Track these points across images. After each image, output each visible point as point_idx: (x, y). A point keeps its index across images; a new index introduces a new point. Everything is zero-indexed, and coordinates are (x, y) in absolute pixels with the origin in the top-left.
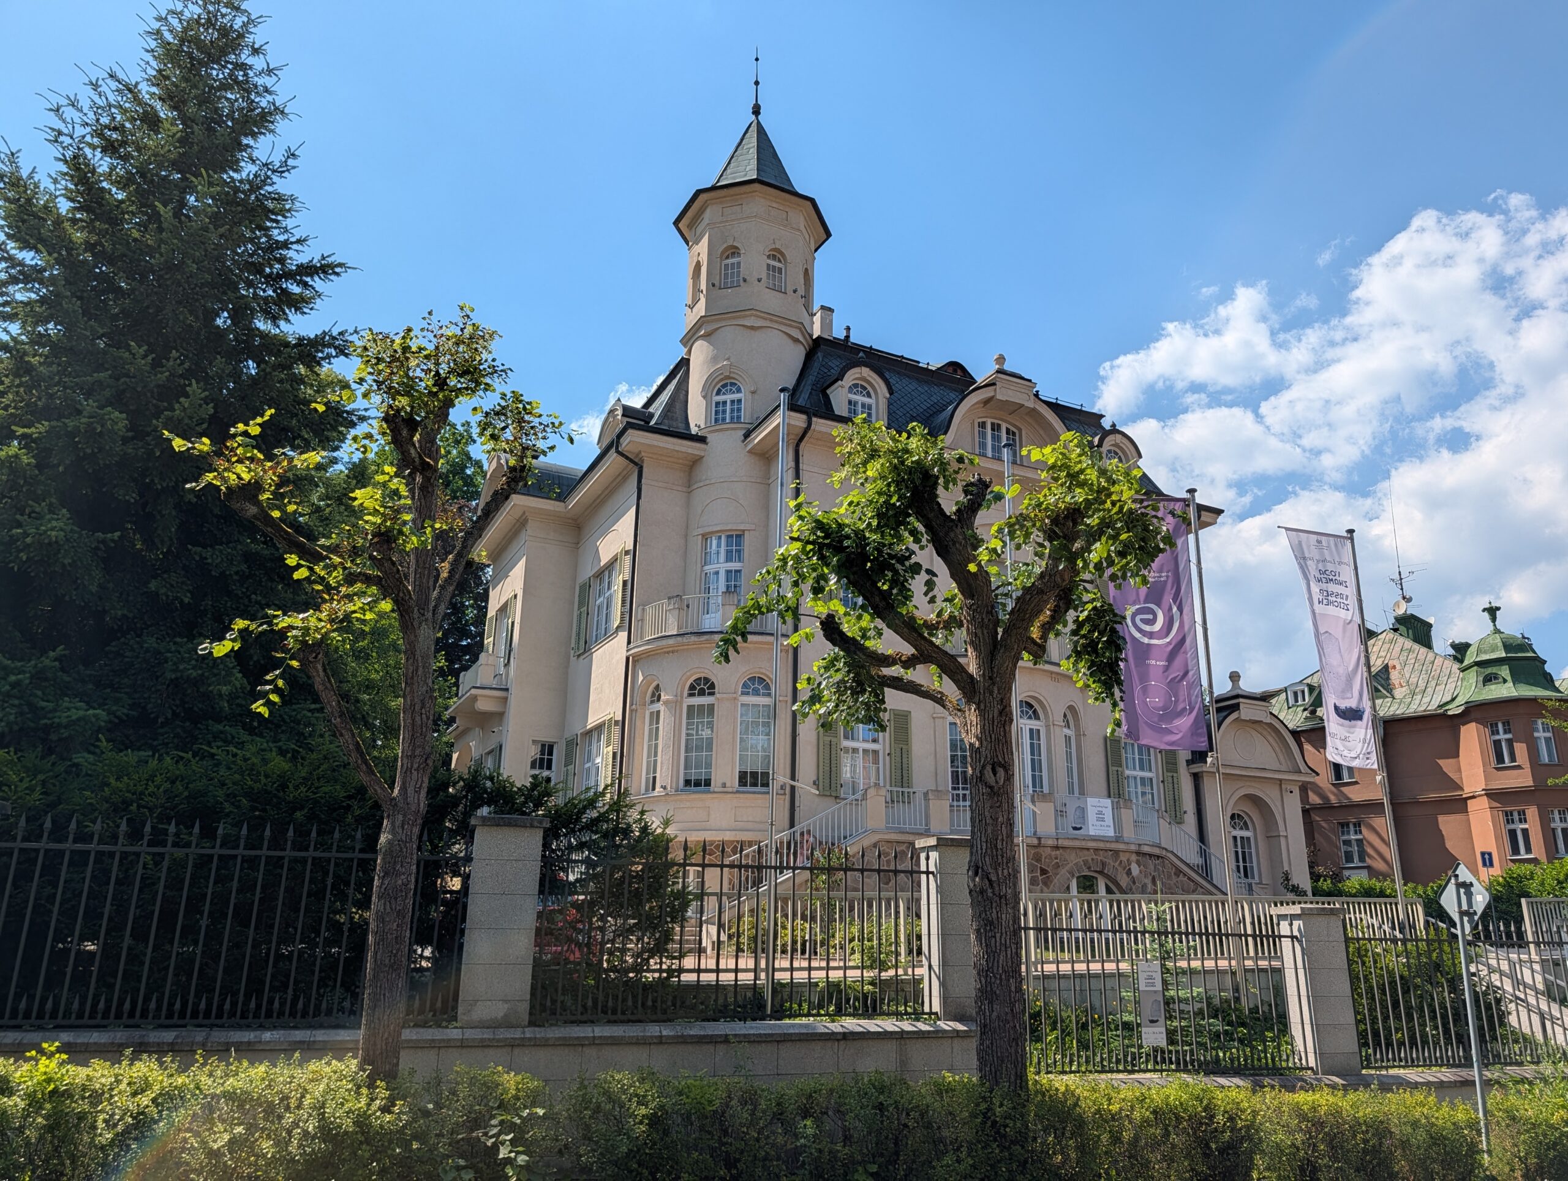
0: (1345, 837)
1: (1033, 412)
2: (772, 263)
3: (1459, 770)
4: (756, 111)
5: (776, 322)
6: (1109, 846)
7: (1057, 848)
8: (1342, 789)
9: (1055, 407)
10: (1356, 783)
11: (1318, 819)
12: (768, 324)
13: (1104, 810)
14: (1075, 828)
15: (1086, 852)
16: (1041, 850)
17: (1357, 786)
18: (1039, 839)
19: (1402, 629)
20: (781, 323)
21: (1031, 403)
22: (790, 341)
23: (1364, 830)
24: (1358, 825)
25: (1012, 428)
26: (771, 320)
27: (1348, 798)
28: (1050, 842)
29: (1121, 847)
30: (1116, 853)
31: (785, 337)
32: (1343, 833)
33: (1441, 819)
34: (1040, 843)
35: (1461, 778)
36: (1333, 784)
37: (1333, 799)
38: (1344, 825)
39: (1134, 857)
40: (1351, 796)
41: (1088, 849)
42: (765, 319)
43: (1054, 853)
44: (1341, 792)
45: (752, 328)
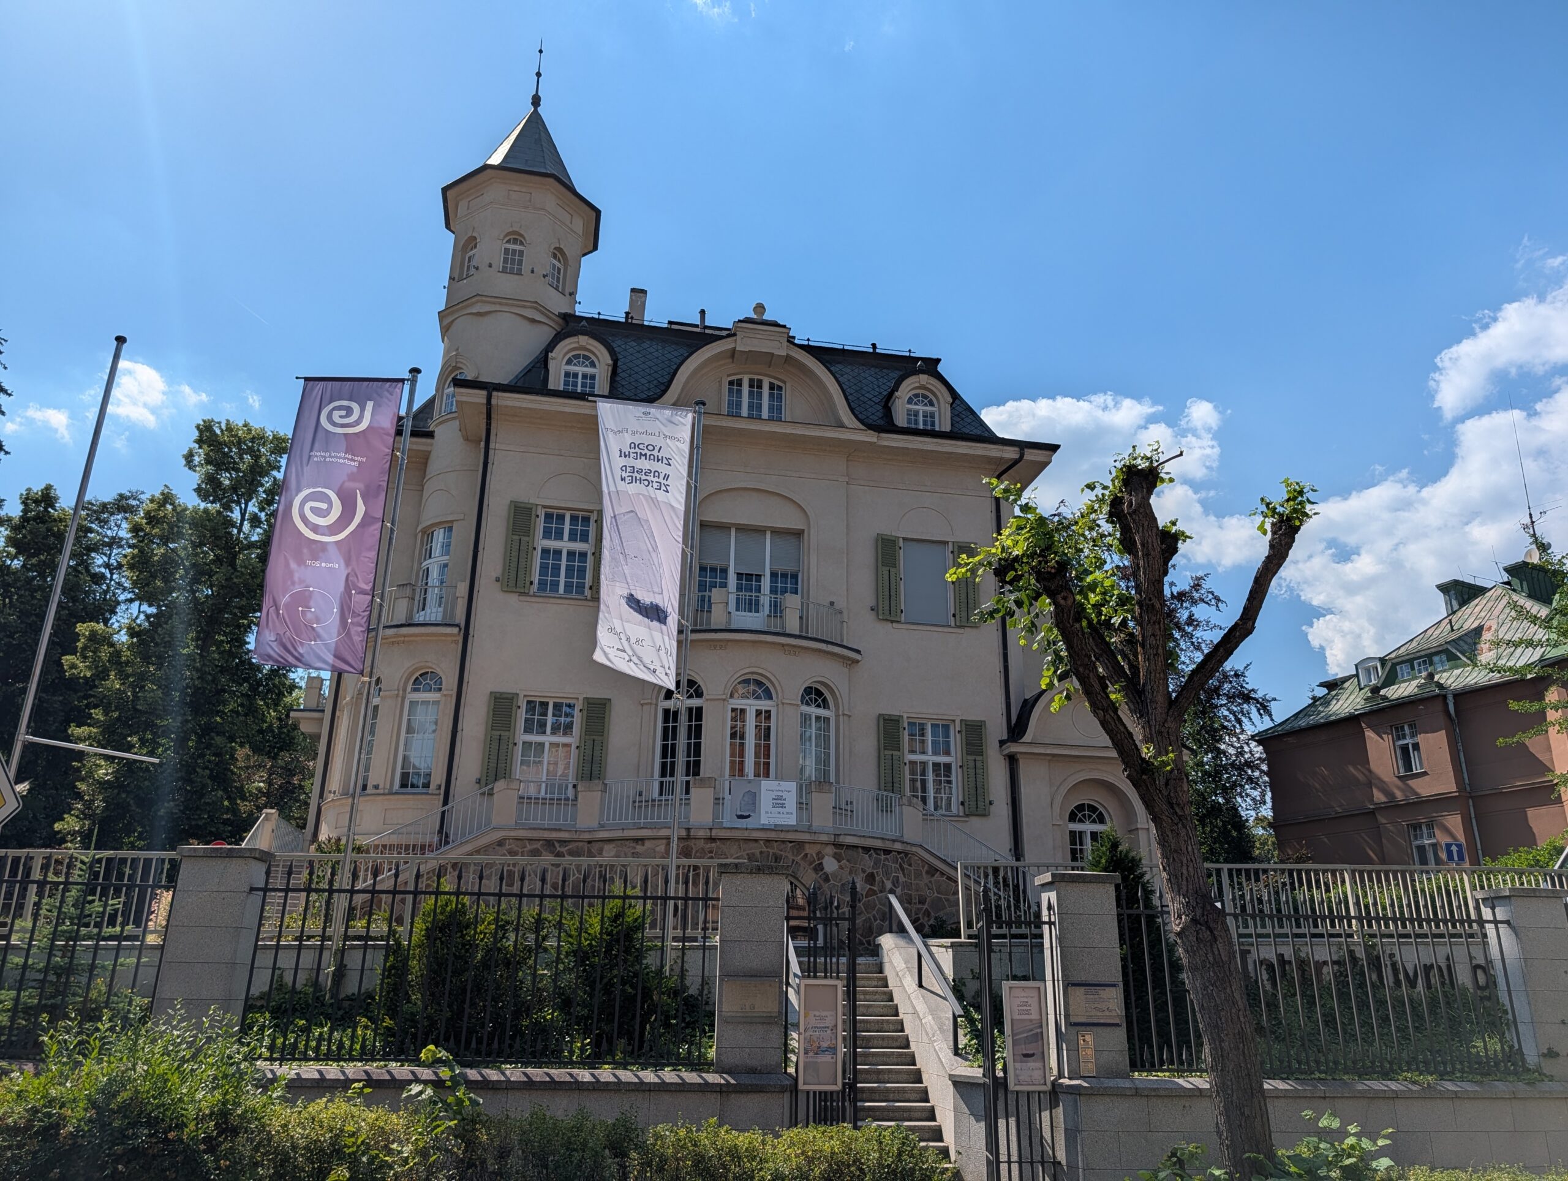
0: (1418, 843)
1: (788, 359)
2: (511, 246)
3: (1549, 749)
4: (536, 101)
5: (506, 304)
6: (791, 836)
7: (712, 839)
8: (1409, 782)
9: (809, 349)
10: (1425, 774)
11: (1384, 821)
12: (498, 308)
13: (785, 795)
14: (740, 817)
15: (752, 845)
16: (691, 843)
17: (1426, 778)
18: (688, 830)
19: (1516, 582)
20: (513, 305)
21: (783, 350)
22: (526, 323)
23: (1437, 832)
24: (1430, 826)
25: (777, 382)
26: (501, 304)
27: (1416, 794)
28: (701, 833)
29: (806, 837)
30: (800, 845)
31: (518, 318)
32: (1416, 838)
33: (1531, 813)
34: (688, 835)
35: (1552, 760)
36: (1399, 778)
37: (1399, 795)
38: (1417, 827)
39: (830, 850)
40: (1419, 791)
41: (756, 841)
42: (494, 303)
43: (709, 846)
44: (1408, 785)
45: (479, 314)
